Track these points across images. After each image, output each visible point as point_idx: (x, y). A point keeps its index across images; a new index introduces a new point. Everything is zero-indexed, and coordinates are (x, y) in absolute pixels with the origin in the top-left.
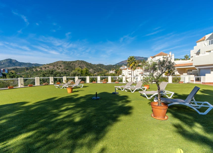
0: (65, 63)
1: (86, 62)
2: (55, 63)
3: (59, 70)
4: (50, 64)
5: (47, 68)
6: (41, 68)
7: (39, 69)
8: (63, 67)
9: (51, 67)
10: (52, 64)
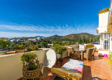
0: (74, 34)
1: (88, 34)
2: (69, 35)
3: (71, 39)
4: (67, 36)
5: (65, 38)
6: (63, 38)
7: (62, 38)
8: (73, 37)
9: (67, 37)
10: (68, 35)
